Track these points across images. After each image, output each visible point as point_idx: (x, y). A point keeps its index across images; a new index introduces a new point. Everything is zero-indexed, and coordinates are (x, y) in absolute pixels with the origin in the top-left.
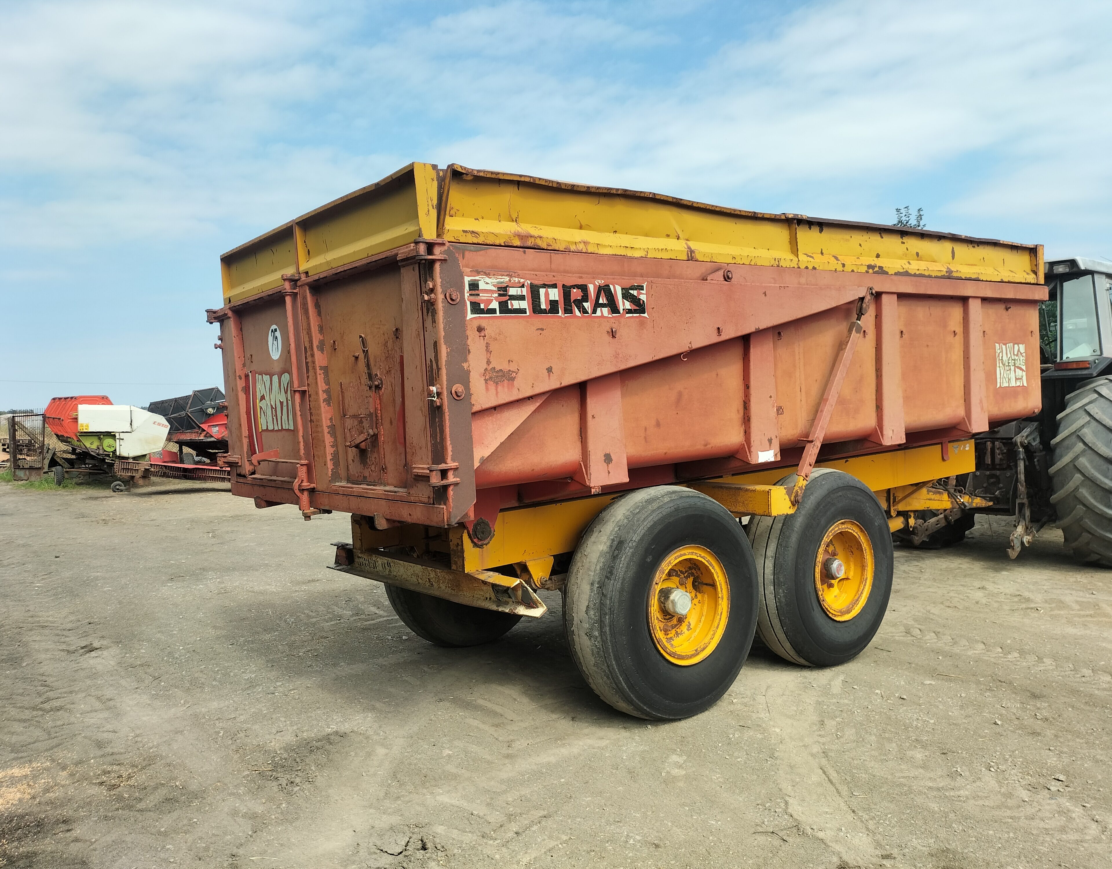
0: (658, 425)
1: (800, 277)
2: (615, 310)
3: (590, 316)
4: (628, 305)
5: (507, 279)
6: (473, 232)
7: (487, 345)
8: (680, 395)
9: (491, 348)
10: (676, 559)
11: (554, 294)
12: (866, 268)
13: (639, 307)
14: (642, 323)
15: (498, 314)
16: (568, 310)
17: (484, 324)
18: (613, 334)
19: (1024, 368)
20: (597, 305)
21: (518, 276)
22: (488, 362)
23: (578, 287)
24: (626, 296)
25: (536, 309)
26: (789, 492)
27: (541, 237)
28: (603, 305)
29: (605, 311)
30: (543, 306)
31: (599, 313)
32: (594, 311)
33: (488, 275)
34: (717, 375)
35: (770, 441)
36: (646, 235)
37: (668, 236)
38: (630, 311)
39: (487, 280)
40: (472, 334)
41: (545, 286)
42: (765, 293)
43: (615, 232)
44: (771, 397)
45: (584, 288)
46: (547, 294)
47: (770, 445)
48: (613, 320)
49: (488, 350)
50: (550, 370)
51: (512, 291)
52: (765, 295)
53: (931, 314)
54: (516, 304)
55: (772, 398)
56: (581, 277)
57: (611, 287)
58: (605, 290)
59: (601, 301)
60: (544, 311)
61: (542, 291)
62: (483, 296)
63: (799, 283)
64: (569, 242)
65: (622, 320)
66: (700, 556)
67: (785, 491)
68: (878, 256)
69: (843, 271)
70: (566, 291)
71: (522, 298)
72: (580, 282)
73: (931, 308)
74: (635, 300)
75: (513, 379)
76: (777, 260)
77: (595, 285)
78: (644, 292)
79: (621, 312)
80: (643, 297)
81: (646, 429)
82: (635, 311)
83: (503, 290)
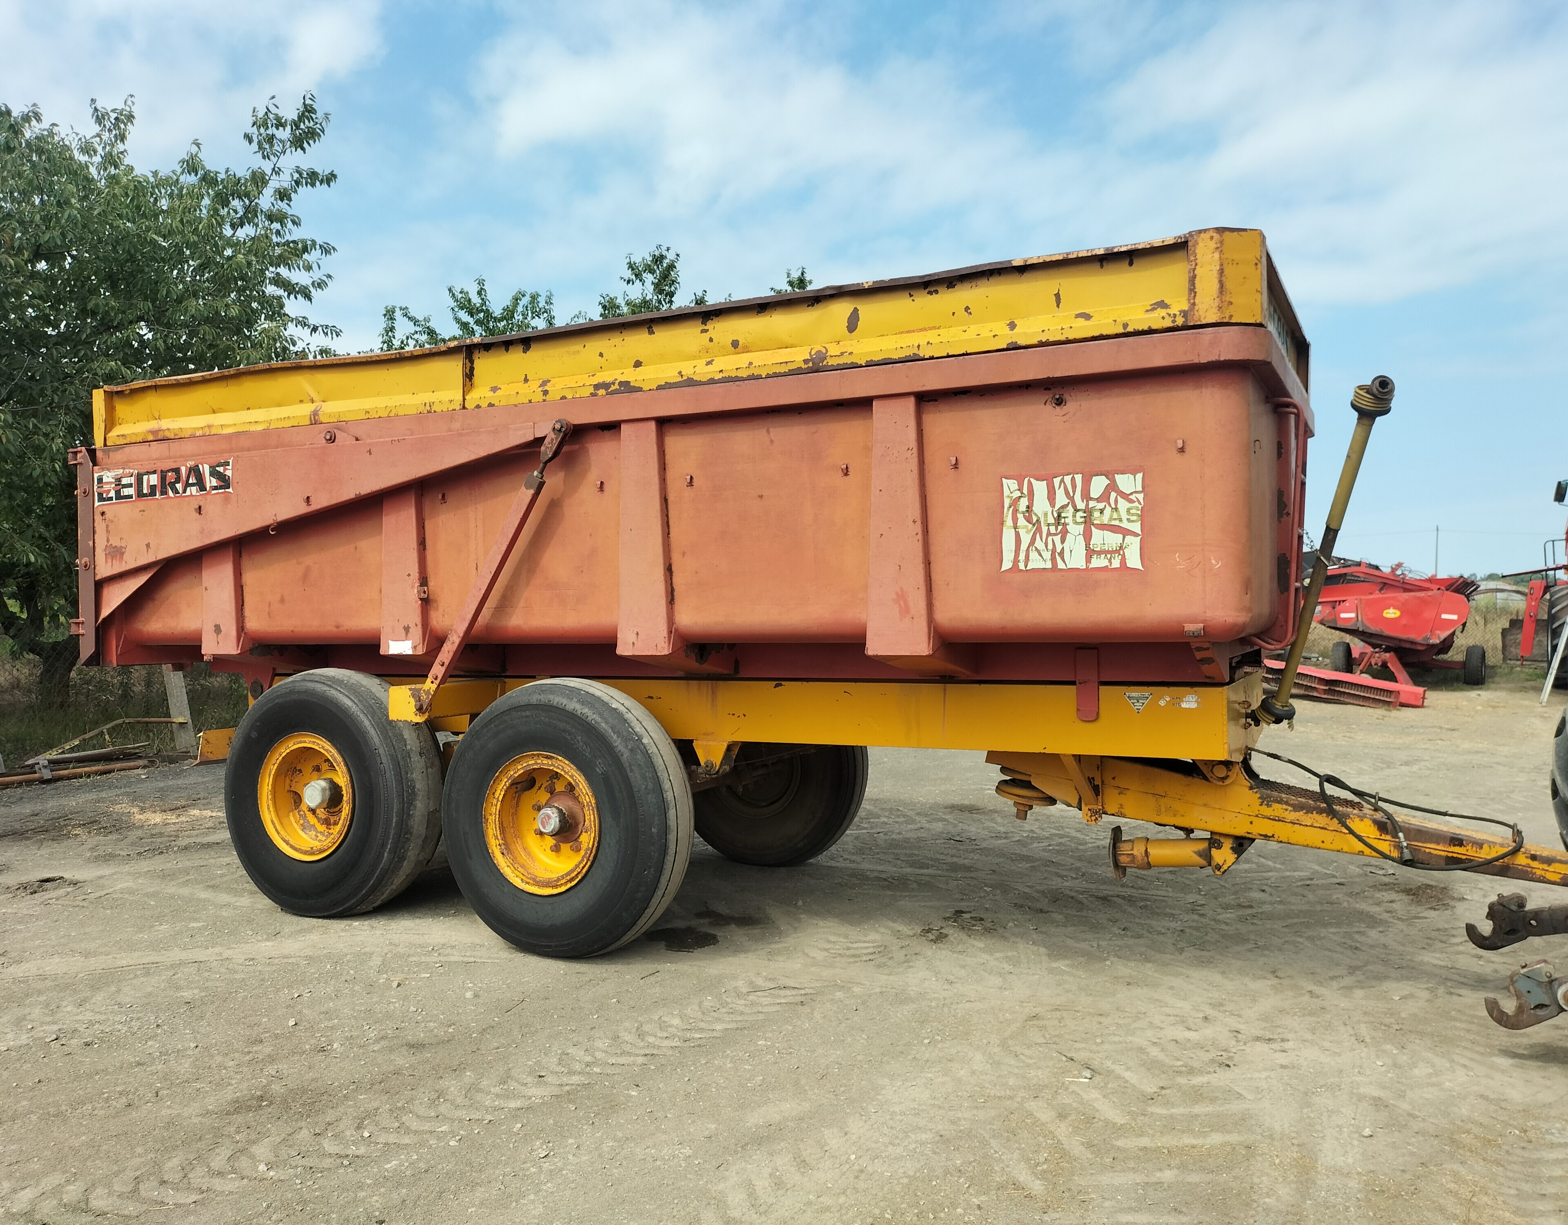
0: (282, 601)
1: (452, 421)
2: (202, 488)
3: (181, 496)
4: (214, 482)
5: (121, 471)
6: (123, 435)
7: (107, 526)
8: (308, 569)
9: (109, 529)
10: (294, 744)
11: (154, 479)
12: (592, 390)
13: (224, 482)
14: (227, 498)
15: (114, 501)
16: (164, 492)
17: (105, 509)
18: (199, 509)
19: (1136, 527)
20: (187, 485)
21: (129, 468)
22: (108, 541)
23: (172, 470)
24: (214, 473)
25: (140, 494)
26: (416, 695)
27: (168, 429)
28: (193, 485)
29: (194, 490)
30: (145, 491)
31: (188, 493)
32: (184, 491)
33: (109, 470)
34: (356, 548)
35: (407, 629)
36: (279, 405)
37: (301, 401)
38: (216, 488)
39: (109, 474)
40: (98, 517)
41: (148, 473)
42: (370, 452)
43: (249, 409)
44: (409, 575)
45: (177, 471)
46: (148, 480)
47: (407, 634)
48: (200, 498)
49: (108, 531)
50: (148, 545)
51: (125, 481)
52: (370, 454)
53: (772, 441)
54: (126, 492)
55: (412, 577)
56: (175, 462)
57: (200, 466)
58: (195, 471)
59: (191, 481)
60: (145, 495)
61: (145, 478)
62: (106, 487)
63: (450, 430)
64: (194, 428)
65: (209, 497)
66: (323, 747)
67: (410, 693)
68: (638, 364)
69: (544, 400)
70: (163, 478)
71: (130, 485)
72: (174, 466)
73: (771, 430)
74: (221, 477)
75: (122, 554)
76: (428, 405)
77: (186, 466)
78: (230, 467)
79: (208, 489)
80: (229, 473)
81: (269, 605)
82: (221, 487)
83: (118, 480)
